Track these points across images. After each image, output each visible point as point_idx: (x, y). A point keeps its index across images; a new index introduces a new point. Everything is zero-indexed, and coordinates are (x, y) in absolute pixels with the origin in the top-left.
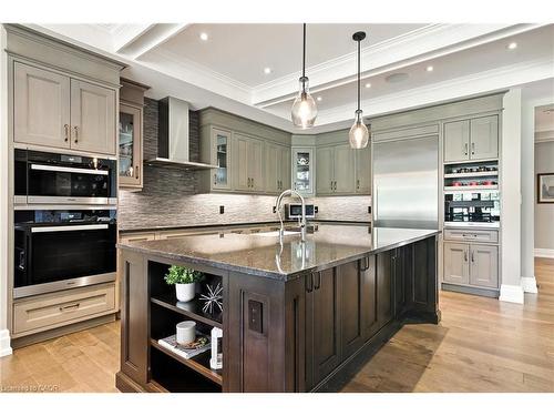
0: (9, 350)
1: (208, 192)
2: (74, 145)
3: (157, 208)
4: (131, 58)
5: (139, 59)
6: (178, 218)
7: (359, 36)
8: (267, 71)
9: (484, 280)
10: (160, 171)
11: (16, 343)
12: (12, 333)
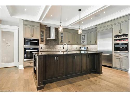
0: (23, 68)
1: (59, 44)
2: (32, 37)
3: (49, 48)
4: (41, 21)
5: (42, 21)
6: (54, 50)
7: (80, 10)
8: (67, 19)
9: (124, 67)
10: (50, 41)
11: (24, 67)
12: (24, 66)
